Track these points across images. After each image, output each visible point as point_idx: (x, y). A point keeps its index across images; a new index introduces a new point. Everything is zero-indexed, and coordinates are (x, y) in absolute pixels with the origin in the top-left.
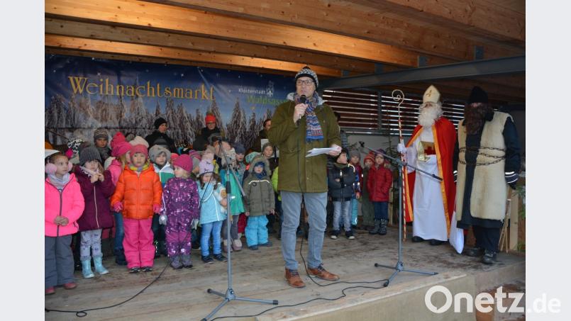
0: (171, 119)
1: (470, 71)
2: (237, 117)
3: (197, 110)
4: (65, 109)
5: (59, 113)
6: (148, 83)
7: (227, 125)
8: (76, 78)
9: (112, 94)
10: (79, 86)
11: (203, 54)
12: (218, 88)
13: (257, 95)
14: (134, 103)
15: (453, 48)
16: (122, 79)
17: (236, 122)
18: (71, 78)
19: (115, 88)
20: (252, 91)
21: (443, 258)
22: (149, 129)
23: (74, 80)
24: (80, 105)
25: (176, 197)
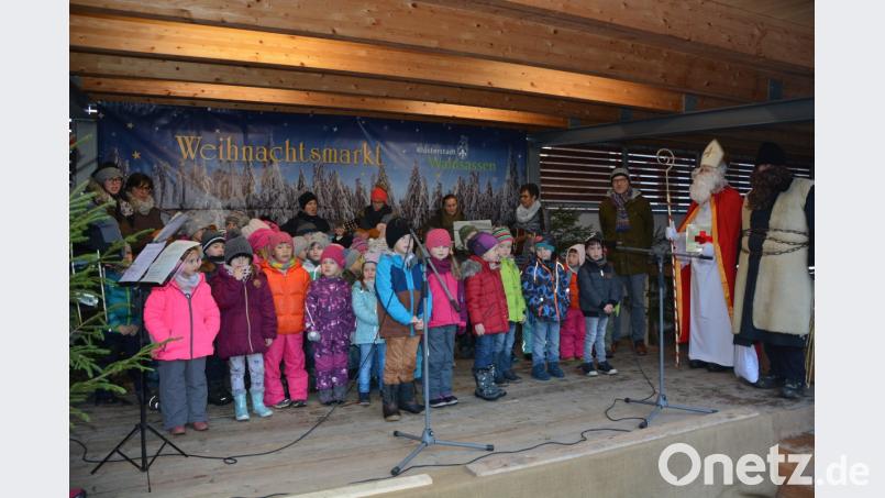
0: (319, 194)
1: (762, 116)
2: (415, 190)
3: (357, 180)
4: (172, 182)
5: (163, 187)
6: (287, 142)
7: (400, 202)
8: (186, 138)
9: (236, 158)
10: (190, 149)
11: (368, 100)
12: (387, 147)
13: (444, 157)
14: (267, 172)
15: (735, 84)
16: (250, 136)
17: (413, 196)
18: (179, 138)
19: (240, 152)
20: (436, 150)
21: (725, 391)
22: (289, 208)
23: (183, 139)
24: (192, 176)
25: (328, 304)
